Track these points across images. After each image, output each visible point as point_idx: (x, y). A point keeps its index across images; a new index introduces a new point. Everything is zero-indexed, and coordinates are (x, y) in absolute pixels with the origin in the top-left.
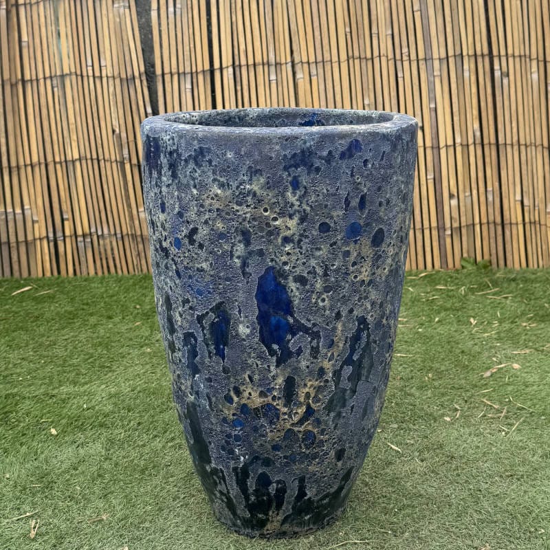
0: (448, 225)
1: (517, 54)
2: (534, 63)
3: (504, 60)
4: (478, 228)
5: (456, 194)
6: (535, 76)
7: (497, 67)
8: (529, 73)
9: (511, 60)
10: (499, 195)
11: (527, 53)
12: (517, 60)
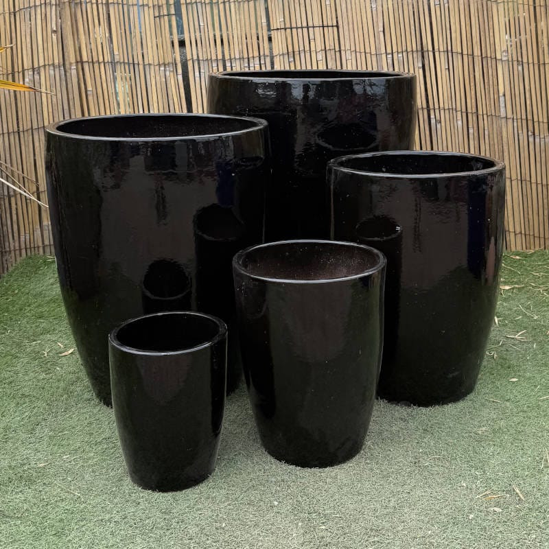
1: (446, 107)
2: (459, 113)
3: (437, 111)
6: (460, 123)
7: (432, 116)
8: (455, 121)
9: (442, 112)
11: (454, 107)
12: (447, 112)
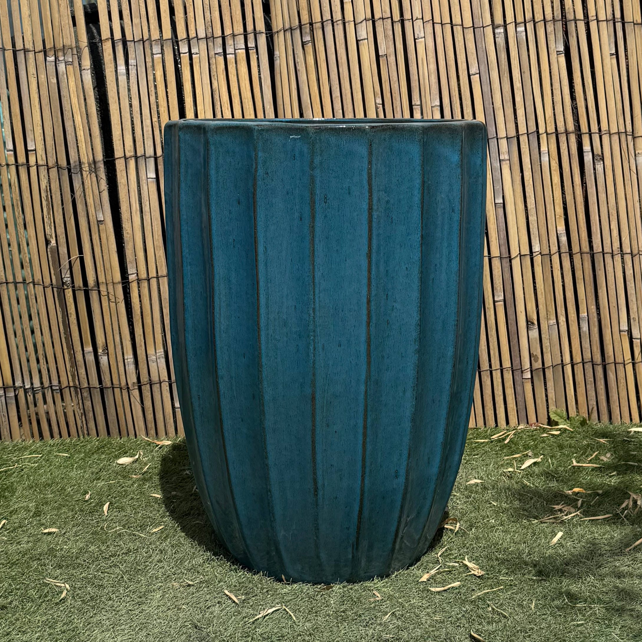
0: (526, 365)
1: (614, 130)
2: (639, 142)
3: (596, 137)
4: (568, 369)
5: (536, 322)
7: (587, 147)
9: (606, 138)
10: (596, 324)
11: (629, 128)
12: (615, 138)
